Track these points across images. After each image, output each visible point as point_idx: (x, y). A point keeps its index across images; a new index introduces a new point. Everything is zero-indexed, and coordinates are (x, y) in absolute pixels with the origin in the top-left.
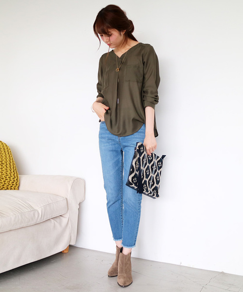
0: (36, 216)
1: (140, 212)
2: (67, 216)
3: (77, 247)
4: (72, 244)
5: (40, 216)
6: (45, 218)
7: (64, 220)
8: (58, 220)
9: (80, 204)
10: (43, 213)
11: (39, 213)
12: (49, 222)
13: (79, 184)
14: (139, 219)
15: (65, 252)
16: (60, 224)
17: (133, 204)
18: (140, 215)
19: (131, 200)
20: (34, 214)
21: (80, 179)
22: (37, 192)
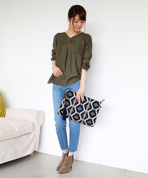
0: (15, 133)
1: (79, 132)
2: (33, 133)
3: (39, 152)
4: (36, 150)
5: (17, 133)
6: (20, 134)
7: (31, 136)
8: (27, 135)
9: (41, 127)
10: (19, 131)
11: (16, 132)
12: (22, 137)
13: (40, 114)
14: (79, 136)
15: (31, 155)
16: (29, 138)
17: (75, 128)
18: (79, 134)
19: (73, 126)
20: (13, 132)
21: (42, 111)
22: (16, 119)
